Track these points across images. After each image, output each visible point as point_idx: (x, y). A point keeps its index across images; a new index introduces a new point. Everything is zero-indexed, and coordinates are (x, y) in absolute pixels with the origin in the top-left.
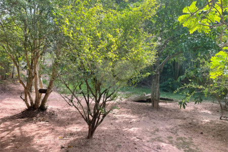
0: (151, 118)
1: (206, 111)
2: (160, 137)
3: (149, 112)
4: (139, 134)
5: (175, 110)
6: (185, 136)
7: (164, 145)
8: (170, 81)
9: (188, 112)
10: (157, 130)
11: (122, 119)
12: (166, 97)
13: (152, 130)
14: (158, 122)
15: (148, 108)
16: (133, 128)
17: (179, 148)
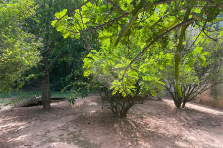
0: (42, 121)
1: (93, 104)
2: (51, 138)
3: (40, 115)
4: (28, 141)
5: (66, 108)
6: (75, 130)
7: (55, 144)
8: (62, 80)
9: (78, 108)
10: (49, 132)
11: (7, 129)
12: (58, 97)
13: (43, 133)
14: (50, 122)
15: (39, 111)
16: (20, 137)
17: (70, 143)
